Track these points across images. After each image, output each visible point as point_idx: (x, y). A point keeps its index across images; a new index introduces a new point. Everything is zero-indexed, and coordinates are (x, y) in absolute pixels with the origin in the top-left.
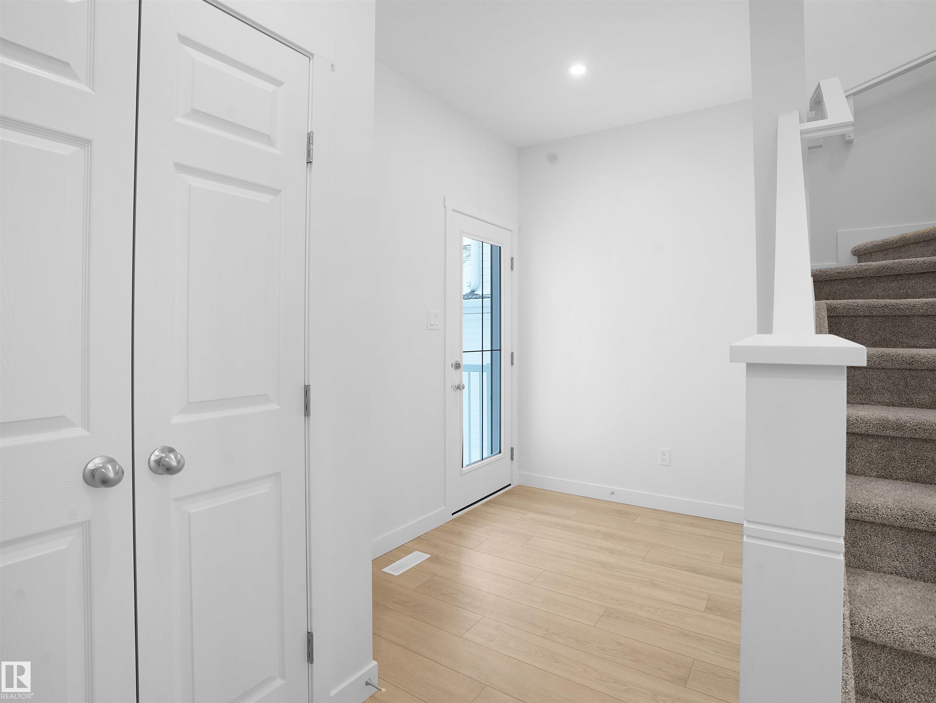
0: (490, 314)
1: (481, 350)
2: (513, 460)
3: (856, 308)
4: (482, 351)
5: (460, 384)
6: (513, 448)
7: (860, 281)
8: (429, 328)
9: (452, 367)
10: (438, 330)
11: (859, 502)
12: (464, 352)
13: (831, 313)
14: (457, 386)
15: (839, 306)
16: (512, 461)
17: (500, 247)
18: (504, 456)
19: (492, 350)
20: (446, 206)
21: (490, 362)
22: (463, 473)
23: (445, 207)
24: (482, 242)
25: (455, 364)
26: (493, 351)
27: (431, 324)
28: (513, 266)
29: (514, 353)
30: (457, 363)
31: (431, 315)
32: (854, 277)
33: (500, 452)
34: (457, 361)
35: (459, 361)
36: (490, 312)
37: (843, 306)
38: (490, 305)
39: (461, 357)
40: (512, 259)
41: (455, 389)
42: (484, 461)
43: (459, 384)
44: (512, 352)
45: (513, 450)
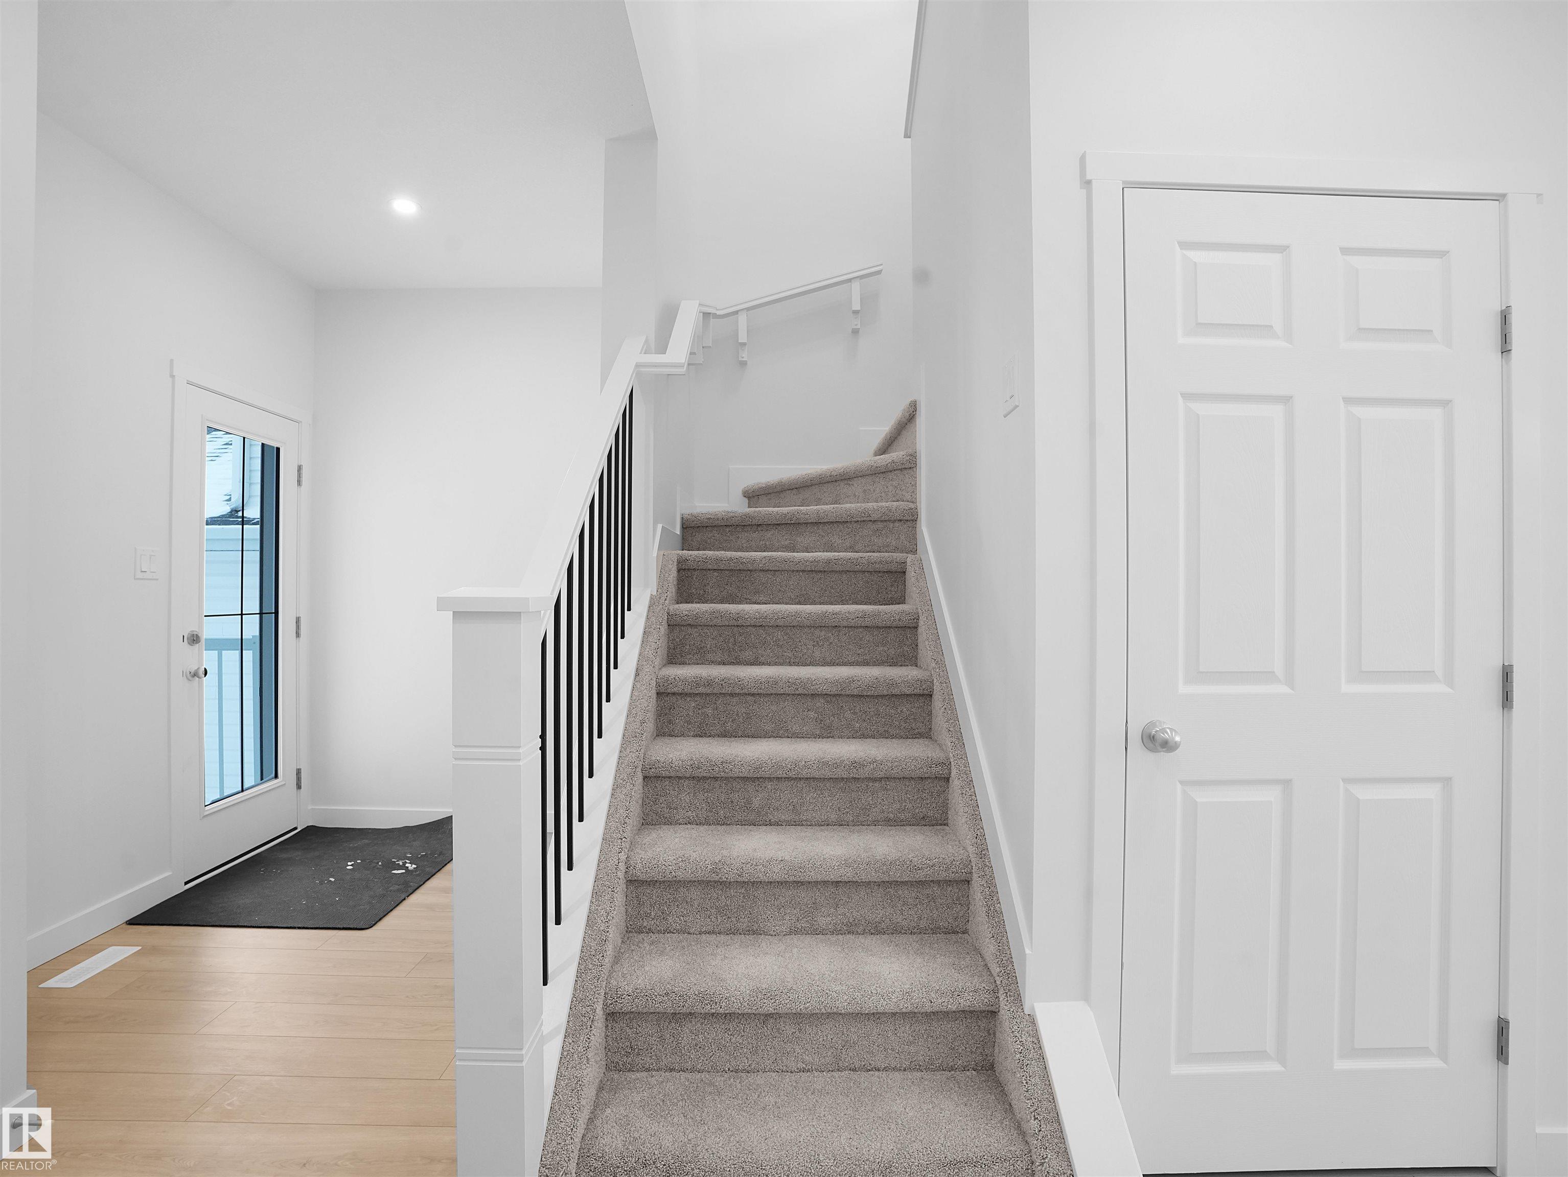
0: (258, 553)
1: (240, 613)
2: (301, 788)
3: (706, 560)
4: (242, 614)
5: (199, 668)
6: (301, 769)
7: (728, 530)
8: (137, 577)
9: (183, 641)
10: (157, 580)
11: (658, 758)
12: (205, 616)
13: (682, 565)
14: (193, 672)
15: (689, 557)
16: (298, 790)
17: (278, 449)
18: (283, 783)
19: (261, 614)
20: (174, 374)
21: (258, 634)
22: (205, 814)
23: (172, 376)
24: (242, 438)
25: (189, 636)
26: (263, 615)
27: (143, 570)
28: (301, 480)
29: (300, 617)
30: (194, 635)
31: (141, 555)
32: (722, 524)
33: (276, 776)
34: (193, 631)
35: (197, 632)
36: (258, 548)
37: (693, 558)
38: (258, 537)
39: (201, 625)
40: (300, 468)
41: (190, 678)
42: (245, 793)
43: (196, 668)
44: (298, 616)
45: (301, 772)
